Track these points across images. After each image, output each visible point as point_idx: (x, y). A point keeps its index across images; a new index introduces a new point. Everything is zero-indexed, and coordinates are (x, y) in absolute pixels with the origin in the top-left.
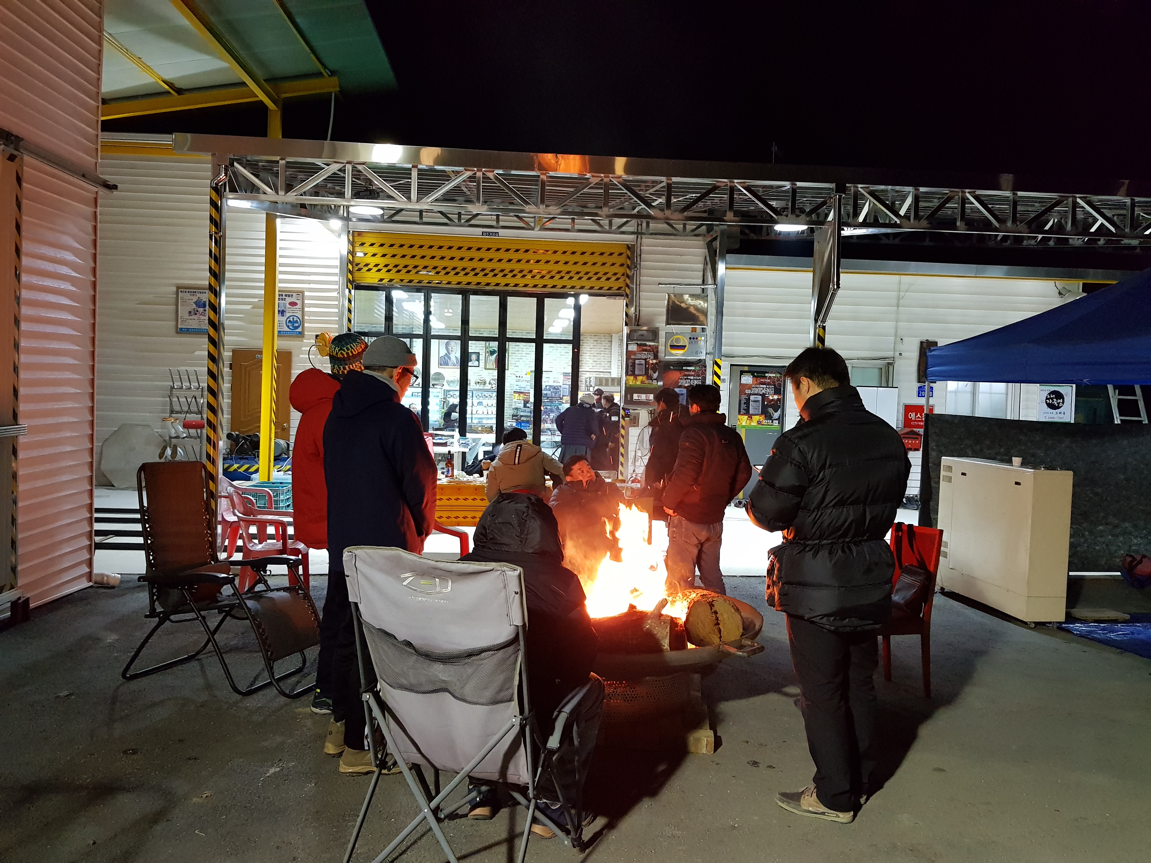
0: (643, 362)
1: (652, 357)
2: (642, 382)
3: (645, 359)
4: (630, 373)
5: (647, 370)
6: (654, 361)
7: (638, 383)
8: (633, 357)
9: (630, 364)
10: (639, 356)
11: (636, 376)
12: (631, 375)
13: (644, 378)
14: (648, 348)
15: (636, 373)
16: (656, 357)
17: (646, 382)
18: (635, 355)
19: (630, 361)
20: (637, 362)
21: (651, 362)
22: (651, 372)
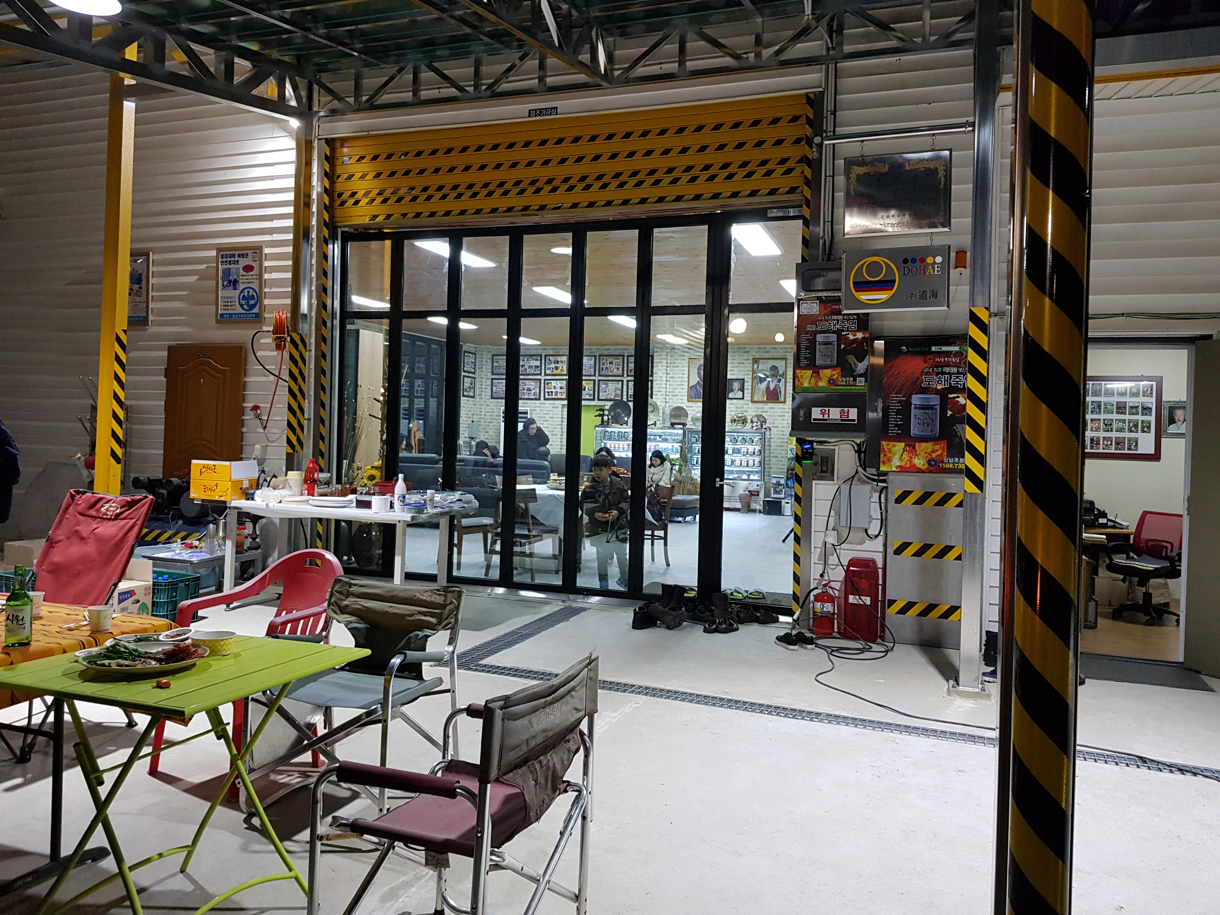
0: (833, 337)
1: (854, 327)
2: (831, 382)
3: (838, 332)
4: (804, 362)
5: (841, 354)
6: (860, 335)
7: (823, 384)
8: (810, 328)
9: (804, 344)
10: (825, 326)
11: (816, 370)
12: (806, 368)
13: (836, 373)
15: (818, 363)
17: (842, 381)
18: (814, 323)
19: (804, 337)
20: (820, 338)
21: (851, 337)
22: (851, 359)
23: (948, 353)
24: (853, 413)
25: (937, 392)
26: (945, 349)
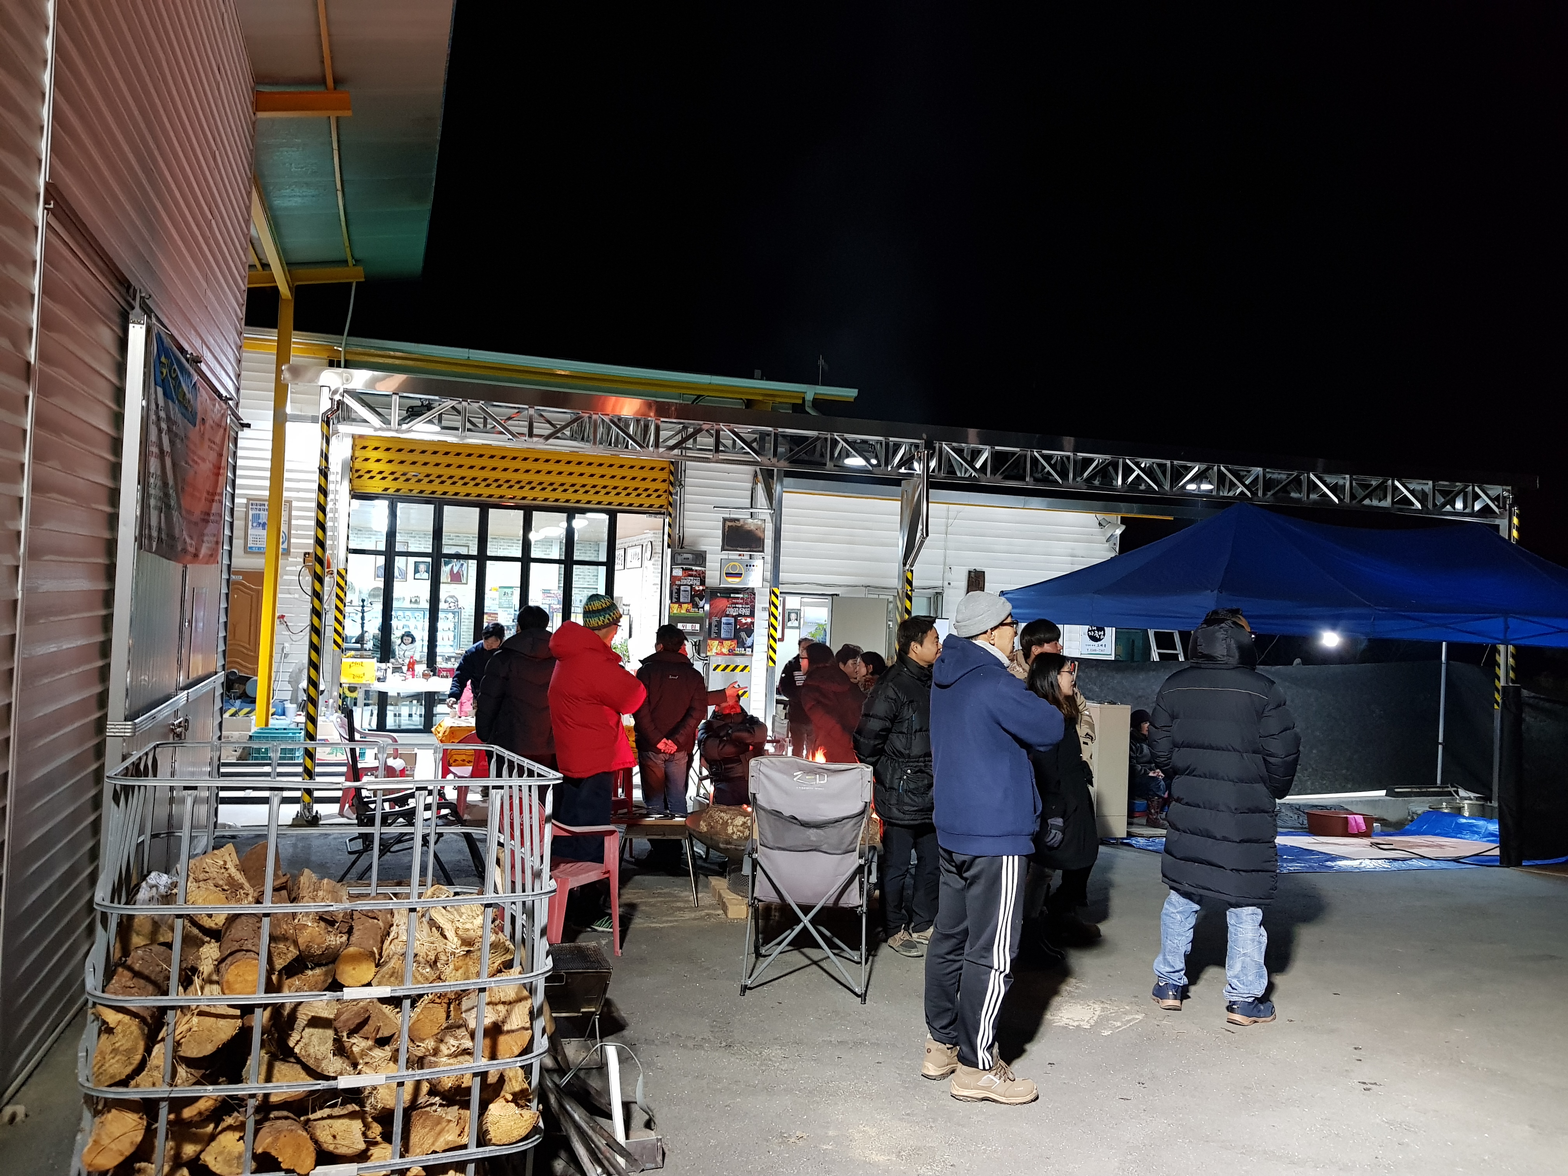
0: (689, 588)
1: (698, 583)
2: (688, 611)
3: (691, 586)
4: (674, 600)
5: (692, 597)
6: (701, 588)
7: (683, 611)
8: (678, 583)
9: (675, 591)
10: (685, 582)
11: (680, 604)
12: (676, 603)
13: (690, 606)
14: (694, 573)
15: (681, 601)
16: (703, 583)
17: (692, 610)
18: (679, 580)
19: (675, 587)
20: (682, 588)
21: (697, 588)
22: (697, 599)
23: (738, 598)
24: (697, 626)
25: (733, 616)
26: (737, 596)
